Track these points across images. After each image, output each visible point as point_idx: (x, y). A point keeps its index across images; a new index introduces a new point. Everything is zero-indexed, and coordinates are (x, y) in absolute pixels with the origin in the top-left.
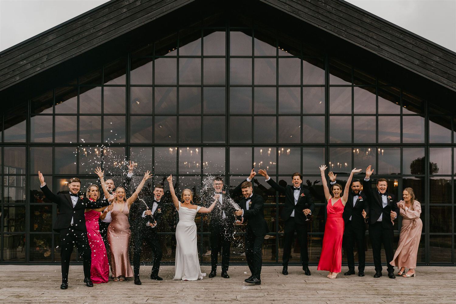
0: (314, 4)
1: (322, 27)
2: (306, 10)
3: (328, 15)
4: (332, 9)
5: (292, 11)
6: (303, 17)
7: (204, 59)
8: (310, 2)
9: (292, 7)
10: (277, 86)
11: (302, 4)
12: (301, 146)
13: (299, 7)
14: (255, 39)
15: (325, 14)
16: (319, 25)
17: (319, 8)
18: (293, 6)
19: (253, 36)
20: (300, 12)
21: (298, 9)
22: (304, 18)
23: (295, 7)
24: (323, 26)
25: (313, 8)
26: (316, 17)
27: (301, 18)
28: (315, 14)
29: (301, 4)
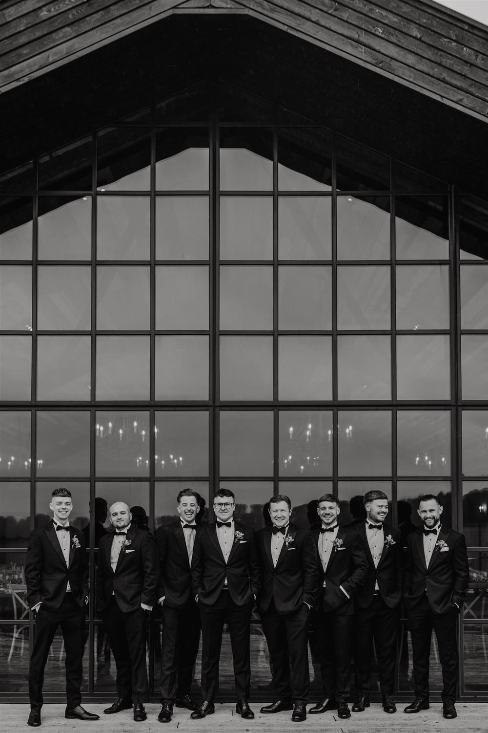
0: (431, 43)
1: (452, 99)
2: (411, 59)
3: (466, 70)
4: (477, 56)
5: (374, 62)
6: (401, 75)
7: (159, 200)
8: (420, 40)
9: (376, 51)
10: (334, 264)
11: (400, 44)
12: (391, 408)
13: (392, 51)
14: (280, 166)
15: (457, 68)
16: (442, 96)
17: (442, 53)
18: (377, 48)
19: (276, 157)
20: (394, 63)
21: (391, 55)
22: (404, 78)
23: (382, 51)
24: (455, 99)
25: (429, 54)
26: (436, 76)
27: (397, 79)
28: (432, 68)
29: (397, 43)
